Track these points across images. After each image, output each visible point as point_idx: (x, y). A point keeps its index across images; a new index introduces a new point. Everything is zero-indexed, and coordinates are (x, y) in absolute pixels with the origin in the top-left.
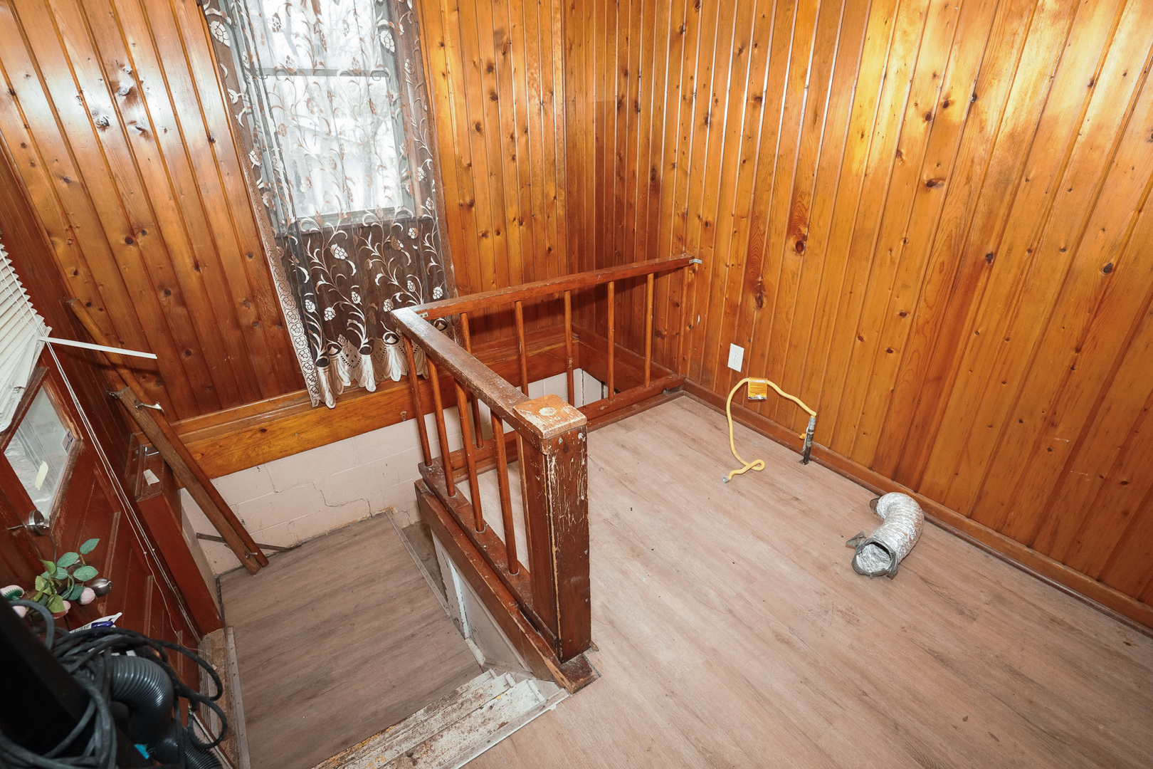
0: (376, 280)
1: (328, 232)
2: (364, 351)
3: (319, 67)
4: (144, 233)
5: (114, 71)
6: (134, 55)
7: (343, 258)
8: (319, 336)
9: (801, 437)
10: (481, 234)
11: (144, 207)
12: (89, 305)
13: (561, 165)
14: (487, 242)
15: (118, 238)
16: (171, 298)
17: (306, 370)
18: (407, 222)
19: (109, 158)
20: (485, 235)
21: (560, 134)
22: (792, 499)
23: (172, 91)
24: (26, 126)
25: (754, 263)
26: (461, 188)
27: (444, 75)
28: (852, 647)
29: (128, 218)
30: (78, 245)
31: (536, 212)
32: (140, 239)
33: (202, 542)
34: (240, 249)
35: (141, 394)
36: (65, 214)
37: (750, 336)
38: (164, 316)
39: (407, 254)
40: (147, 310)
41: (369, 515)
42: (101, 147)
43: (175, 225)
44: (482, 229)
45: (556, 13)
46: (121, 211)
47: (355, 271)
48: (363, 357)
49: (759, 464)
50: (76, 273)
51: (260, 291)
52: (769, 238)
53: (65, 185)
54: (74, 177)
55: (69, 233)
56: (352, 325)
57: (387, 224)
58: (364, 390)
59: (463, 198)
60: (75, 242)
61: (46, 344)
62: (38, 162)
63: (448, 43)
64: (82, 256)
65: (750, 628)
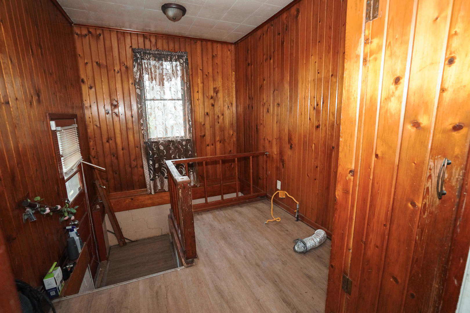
0: (172, 157)
1: (159, 141)
2: (166, 178)
3: (162, 99)
4: (111, 140)
5: (113, 101)
6: (118, 97)
7: (162, 149)
8: (152, 171)
9: (295, 211)
10: (207, 145)
11: (113, 133)
12: (94, 157)
13: (235, 125)
14: (209, 148)
15: (105, 140)
16: (115, 157)
17: (147, 182)
18: (182, 140)
19: (107, 121)
20: (208, 145)
21: (235, 115)
22: (286, 230)
23: (125, 105)
24: (91, 113)
25: (281, 153)
26: (201, 130)
27: (198, 100)
28: (280, 270)
29: (108, 135)
30: (95, 142)
31: (226, 138)
32: (110, 141)
33: (108, 233)
34: (135, 145)
35: (101, 183)
36: (94, 134)
37: (282, 177)
38: (112, 162)
39: (182, 149)
40: (108, 160)
41: (161, 234)
42: (106, 118)
43: (119, 138)
44: (207, 143)
45: (233, 82)
46: (107, 134)
47: (165, 153)
48: (165, 180)
49: (278, 219)
50: (93, 149)
51: (138, 157)
52: (284, 145)
53: (96, 127)
54: (99, 125)
55: (94, 139)
56: (163, 169)
57: (176, 140)
58: (165, 191)
59: (202, 133)
60: (95, 141)
61: (81, 163)
62: (92, 122)
63: (199, 91)
64: (96, 145)
65: (249, 261)
